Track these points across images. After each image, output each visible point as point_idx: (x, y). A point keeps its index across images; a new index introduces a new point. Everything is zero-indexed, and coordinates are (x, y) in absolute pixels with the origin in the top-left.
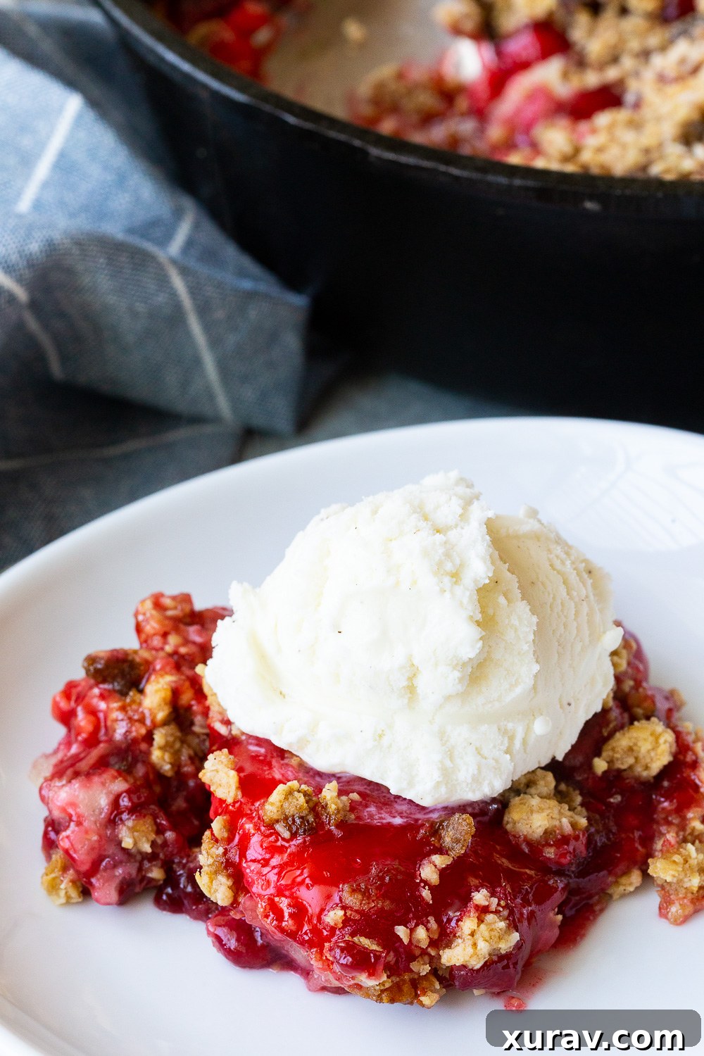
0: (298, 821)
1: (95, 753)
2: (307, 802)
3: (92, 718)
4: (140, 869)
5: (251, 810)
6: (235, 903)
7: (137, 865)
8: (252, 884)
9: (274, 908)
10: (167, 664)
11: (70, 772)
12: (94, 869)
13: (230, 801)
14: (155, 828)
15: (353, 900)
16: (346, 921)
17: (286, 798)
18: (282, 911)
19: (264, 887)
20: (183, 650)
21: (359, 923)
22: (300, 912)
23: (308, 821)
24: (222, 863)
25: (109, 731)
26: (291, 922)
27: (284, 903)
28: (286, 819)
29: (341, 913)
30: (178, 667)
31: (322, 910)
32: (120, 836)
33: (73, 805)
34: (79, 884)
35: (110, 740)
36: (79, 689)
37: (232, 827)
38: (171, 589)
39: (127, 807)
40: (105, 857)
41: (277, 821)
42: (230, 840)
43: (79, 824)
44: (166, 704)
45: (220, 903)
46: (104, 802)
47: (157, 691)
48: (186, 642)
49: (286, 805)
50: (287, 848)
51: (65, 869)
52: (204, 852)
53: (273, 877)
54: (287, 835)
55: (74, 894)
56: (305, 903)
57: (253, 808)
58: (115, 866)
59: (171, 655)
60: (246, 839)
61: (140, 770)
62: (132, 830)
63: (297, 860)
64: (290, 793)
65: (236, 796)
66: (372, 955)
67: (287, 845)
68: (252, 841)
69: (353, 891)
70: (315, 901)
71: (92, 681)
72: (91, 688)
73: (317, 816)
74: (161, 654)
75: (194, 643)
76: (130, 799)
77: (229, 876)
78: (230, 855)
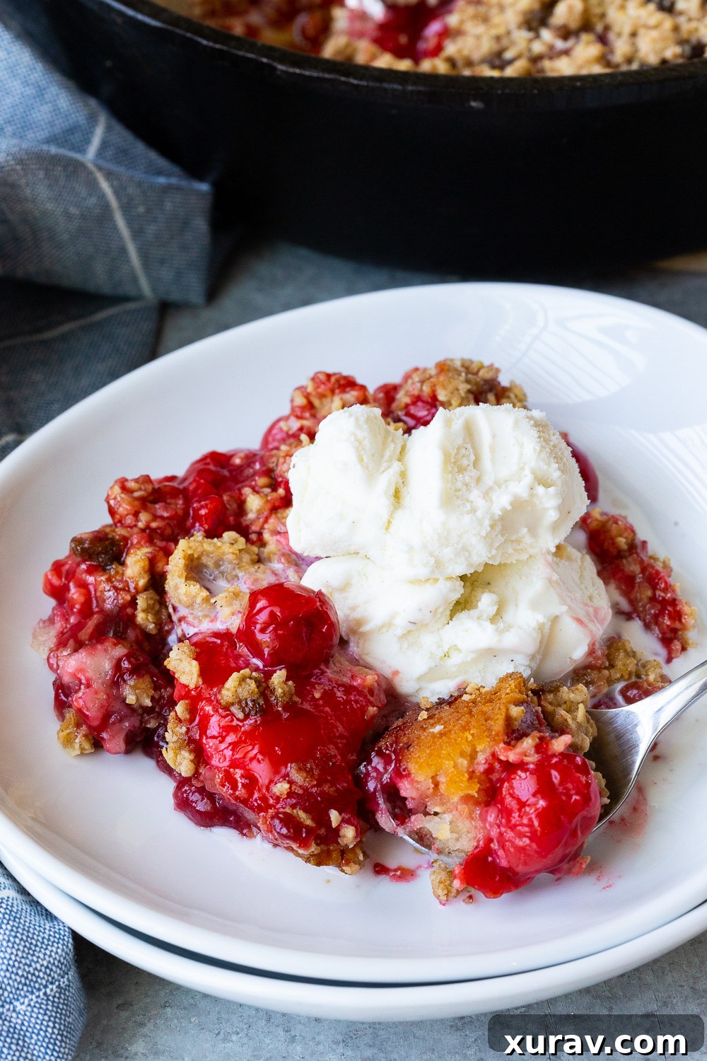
0: (250, 704)
1: (91, 624)
2: (258, 687)
3: (83, 591)
4: (141, 722)
5: (210, 694)
6: (196, 774)
7: (139, 718)
8: (210, 758)
9: (229, 779)
10: (142, 538)
11: (71, 642)
12: (104, 723)
13: (192, 686)
14: (153, 685)
15: (298, 777)
16: (290, 794)
17: (240, 684)
18: (236, 781)
19: (221, 761)
20: (154, 525)
21: (301, 798)
22: (252, 782)
23: (259, 704)
24: (185, 740)
25: (101, 601)
26: (243, 791)
27: (238, 773)
28: (240, 702)
29: (286, 786)
30: (150, 541)
31: (271, 781)
32: (124, 694)
33: (82, 670)
34: (90, 737)
35: (102, 611)
36: (67, 567)
37: (193, 710)
38: (132, 474)
39: (127, 669)
40: (113, 713)
41: (233, 704)
42: (191, 720)
43: (88, 686)
44: (145, 572)
45: (184, 775)
46: (107, 666)
47: (136, 562)
48: (155, 517)
49: (240, 690)
50: (241, 727)
51: (78, 726)
52: (169, 731)
53: (228, 753)
54: (241, 716)
55: (87, 746)
56: (256, 774)
57: (212, 692)
58: (121, 721)
59: (143, 530)
60: (205, 719)
61: (131, 634)
62: (134, 688)
63: (251, 736)
64: (243, 679)
65: (198, 682)
66: (304, 830)
67: (241, 724)
68: (211, 721)
69: (300, 769)
70: (265, 773)
71: (79, 559)
72: (78, 565)
73: (267, 700)
74: (135, 530)
75: (162, 518)
76: (130, 662)
77: (191, 751)
78: (191, 733)
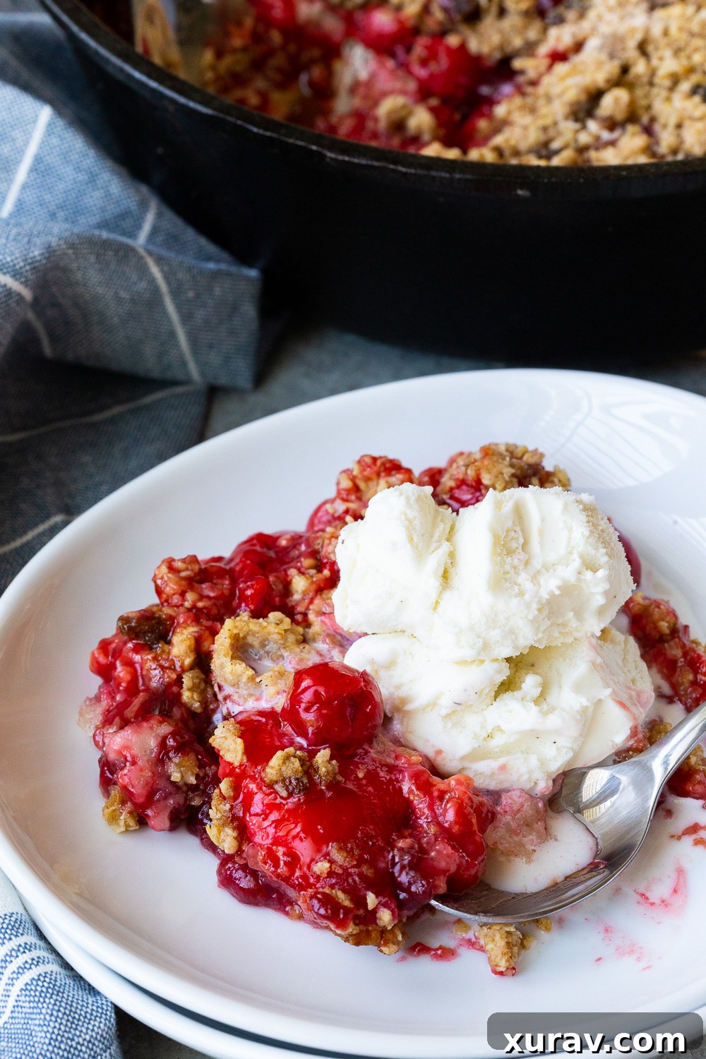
0: (294, 782)
1: (137, 702)
2: (302, 766)
3: (129, 669)
4: (186, 799)
5: (254, 772)
6: (240, 851)
7: (184, 795)
8: (253, 835)
9: (271, 856)
10: (189, 617)
11: (117, 720)
12: (149, 800)
13: (236, 764)
14: (197, 763)
15: (338, 856)
16: (331, 874)
17: (284, 763)
18: (279, 859)
19: (264, 838)
20: (200, 604)
21: (340, 878)
22: (294, 860)
23: (302, 783)
24: (229, 817)
25: (146, 679)
26: (285, 869)
27: (280, 851)
28: (284, 780)
29: (327, 865)
30: (197, 620)
31: (312, 860)
32: (169, 771)
33: (127, 747)
34: (135, 814)
35: (147, 689)
36: (114, 645)
37: (237, 788)
38: (179, 554)
39: (172, 747)
40: (158, 790)
41: (276, 782)
42: (235, 798)
43: (134, 763)
44: (191, 651)
45: (227, 852)
46: (153, 743)
47: (182, 641)
48: (202, 597)
49: (284, 768)
50: (284, 805)
51: (123, 803)
52: (213, 808)
53: (271, 830)
54: (284, 794)
55: (132, 823)
56: (298, 852)
57: (256, 770)
58: (166, 798)
59: (189, 610)
60: (249, 797)
61: (177, 712)
62: (179, 765)
63: (293, 814)
64: (287, 758)
65: (242, 760)
66: (342, 910)
67: (284, 802)
68: (255, 799)
69: (340, 849)
70: (307, 851)
71: (126, 638)
72: (125, 643)
73: (310, 779)
74: (182, 609)
75: (209, 598)
76: (175, 740)
77: (234, 829)
78: (235, 811)
